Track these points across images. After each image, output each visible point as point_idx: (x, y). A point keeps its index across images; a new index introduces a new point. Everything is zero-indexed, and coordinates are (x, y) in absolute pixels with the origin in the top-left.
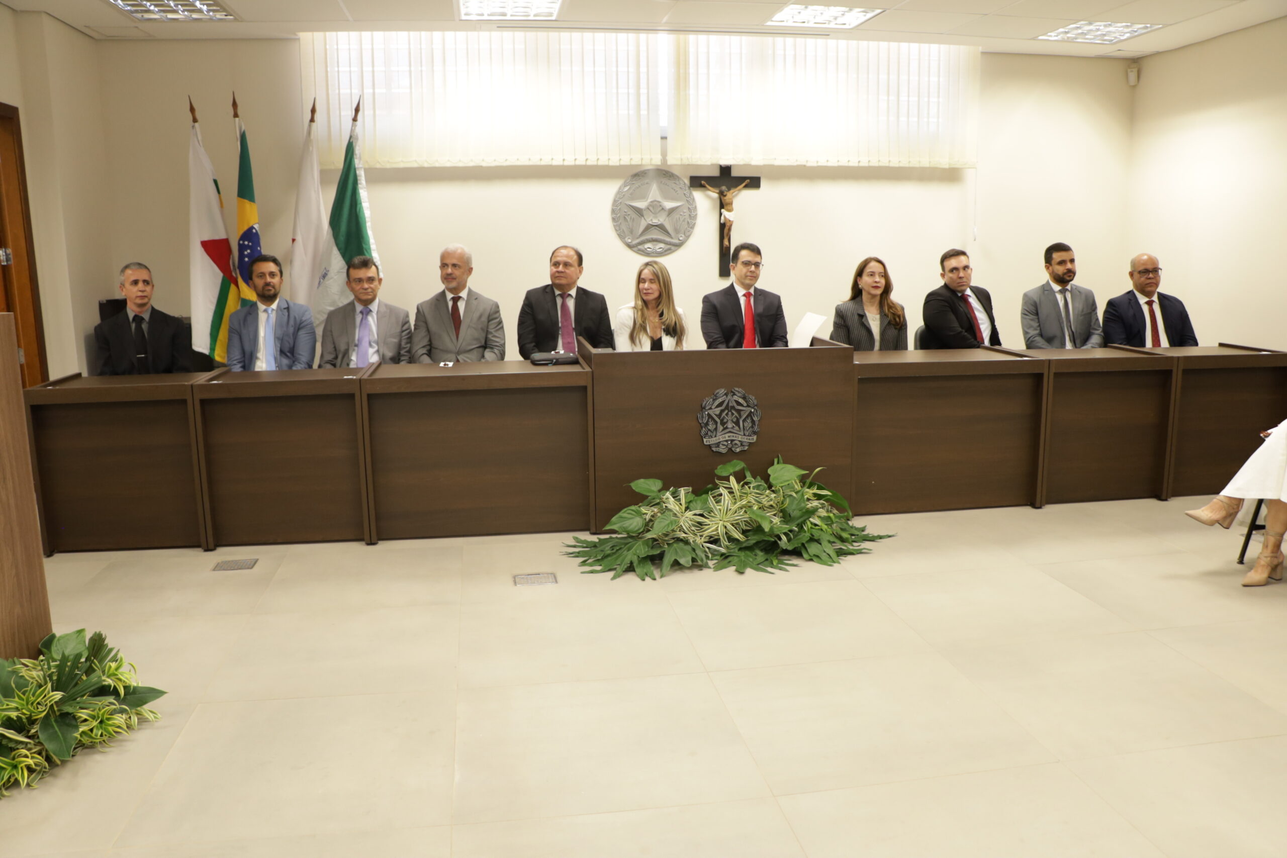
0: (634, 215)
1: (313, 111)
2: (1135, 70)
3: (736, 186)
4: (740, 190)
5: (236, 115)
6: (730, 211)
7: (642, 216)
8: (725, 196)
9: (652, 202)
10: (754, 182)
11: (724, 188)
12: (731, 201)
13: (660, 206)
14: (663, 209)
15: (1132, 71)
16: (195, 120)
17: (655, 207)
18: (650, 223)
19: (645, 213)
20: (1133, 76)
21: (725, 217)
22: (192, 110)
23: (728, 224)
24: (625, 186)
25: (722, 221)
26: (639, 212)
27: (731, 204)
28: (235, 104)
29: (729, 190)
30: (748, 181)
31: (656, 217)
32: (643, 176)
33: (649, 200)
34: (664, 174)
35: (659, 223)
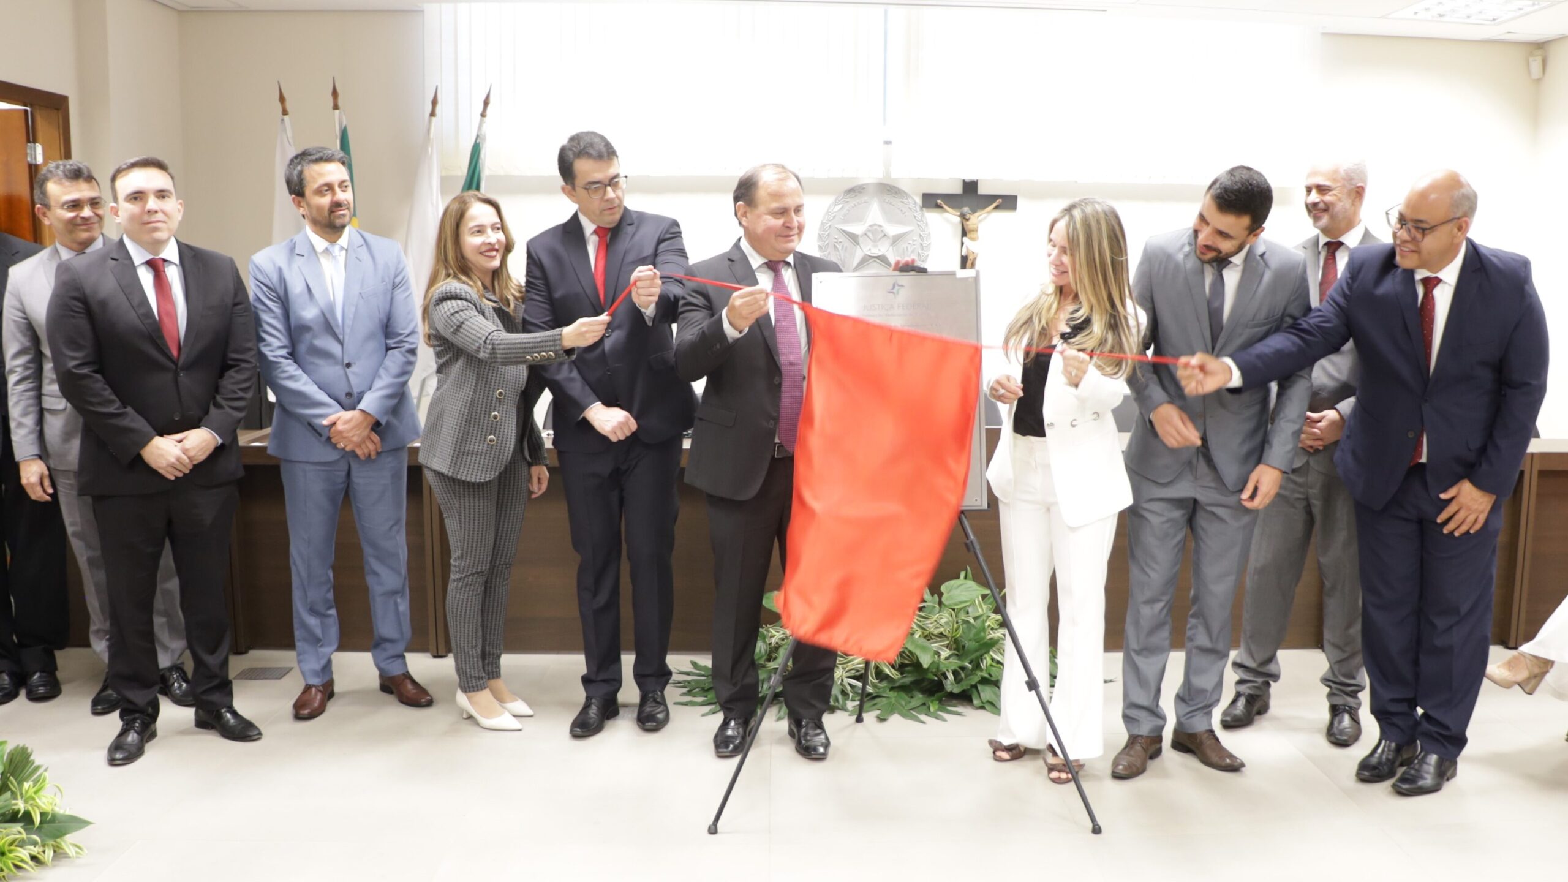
0: (847, 243)
1: (434, 102)
2: (1539, 59)
3: (984, 207)
4: (989, 212)
5: (336, 107)
6: (973, 239)
7: (858, 244)
8: (968, 220)
9: (871, 226)
10: (1008, 202)
11: (966, 209)
12: (975, 226)
13: (882, 231)
14: (885, 235)
15: (1534, 60)
16: (285, 112)
17: (876, 233)
18: (869, 253)
19: (861, 240)
20: (1536, 65)
21: (967, 247)
22: (282, 99)
23: (971, 257)
24: (836, 205)
25: (964, 254)
26: (854, 238)
27: (976, 230)
28: (335, 93)
29: (974, 212)
30: (1001, 200)
31: (876, 246)
32: (860, 192)
33: (869, 222)
34: (889, 190)
35: (880, 254)
